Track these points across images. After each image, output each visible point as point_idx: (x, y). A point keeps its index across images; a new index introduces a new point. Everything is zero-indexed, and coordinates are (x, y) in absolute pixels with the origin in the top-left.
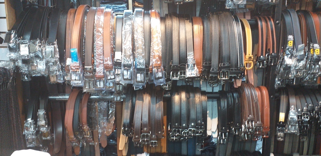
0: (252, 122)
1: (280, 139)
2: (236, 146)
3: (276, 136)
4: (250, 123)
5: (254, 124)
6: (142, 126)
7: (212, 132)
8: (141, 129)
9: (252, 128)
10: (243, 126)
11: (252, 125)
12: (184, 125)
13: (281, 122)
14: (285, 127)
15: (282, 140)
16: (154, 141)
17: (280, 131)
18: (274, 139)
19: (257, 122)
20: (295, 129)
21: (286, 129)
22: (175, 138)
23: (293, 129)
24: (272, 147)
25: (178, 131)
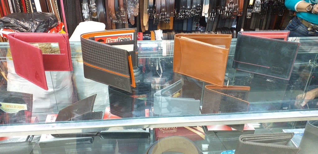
0: (232, 4)
1: (248, 17)
2: (219, 25)
3: (246, 16)
4: (231, 5)
5: (233, 6)
6: (161, 8)
7: (205, 14)
8: (161, 10)
9: (232, 8)
10: (226, 8)
11: (232, 6)
12: (189, 7)
13: (250, 5)
14: (252, 9)
15: (250, 18)
16: (168, 19)
17: (249, 11)
18: (244, 19)
19: (235, 4)
20: (259, 9)
21: (253, 10)
22: (182, 17)
23: (257, 10)
24: (243, 24)
25: (185, 12)
